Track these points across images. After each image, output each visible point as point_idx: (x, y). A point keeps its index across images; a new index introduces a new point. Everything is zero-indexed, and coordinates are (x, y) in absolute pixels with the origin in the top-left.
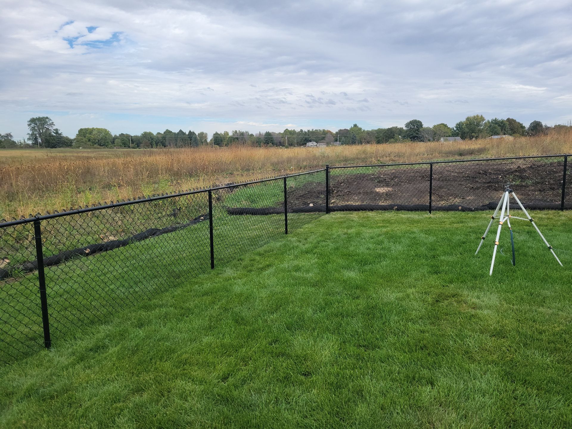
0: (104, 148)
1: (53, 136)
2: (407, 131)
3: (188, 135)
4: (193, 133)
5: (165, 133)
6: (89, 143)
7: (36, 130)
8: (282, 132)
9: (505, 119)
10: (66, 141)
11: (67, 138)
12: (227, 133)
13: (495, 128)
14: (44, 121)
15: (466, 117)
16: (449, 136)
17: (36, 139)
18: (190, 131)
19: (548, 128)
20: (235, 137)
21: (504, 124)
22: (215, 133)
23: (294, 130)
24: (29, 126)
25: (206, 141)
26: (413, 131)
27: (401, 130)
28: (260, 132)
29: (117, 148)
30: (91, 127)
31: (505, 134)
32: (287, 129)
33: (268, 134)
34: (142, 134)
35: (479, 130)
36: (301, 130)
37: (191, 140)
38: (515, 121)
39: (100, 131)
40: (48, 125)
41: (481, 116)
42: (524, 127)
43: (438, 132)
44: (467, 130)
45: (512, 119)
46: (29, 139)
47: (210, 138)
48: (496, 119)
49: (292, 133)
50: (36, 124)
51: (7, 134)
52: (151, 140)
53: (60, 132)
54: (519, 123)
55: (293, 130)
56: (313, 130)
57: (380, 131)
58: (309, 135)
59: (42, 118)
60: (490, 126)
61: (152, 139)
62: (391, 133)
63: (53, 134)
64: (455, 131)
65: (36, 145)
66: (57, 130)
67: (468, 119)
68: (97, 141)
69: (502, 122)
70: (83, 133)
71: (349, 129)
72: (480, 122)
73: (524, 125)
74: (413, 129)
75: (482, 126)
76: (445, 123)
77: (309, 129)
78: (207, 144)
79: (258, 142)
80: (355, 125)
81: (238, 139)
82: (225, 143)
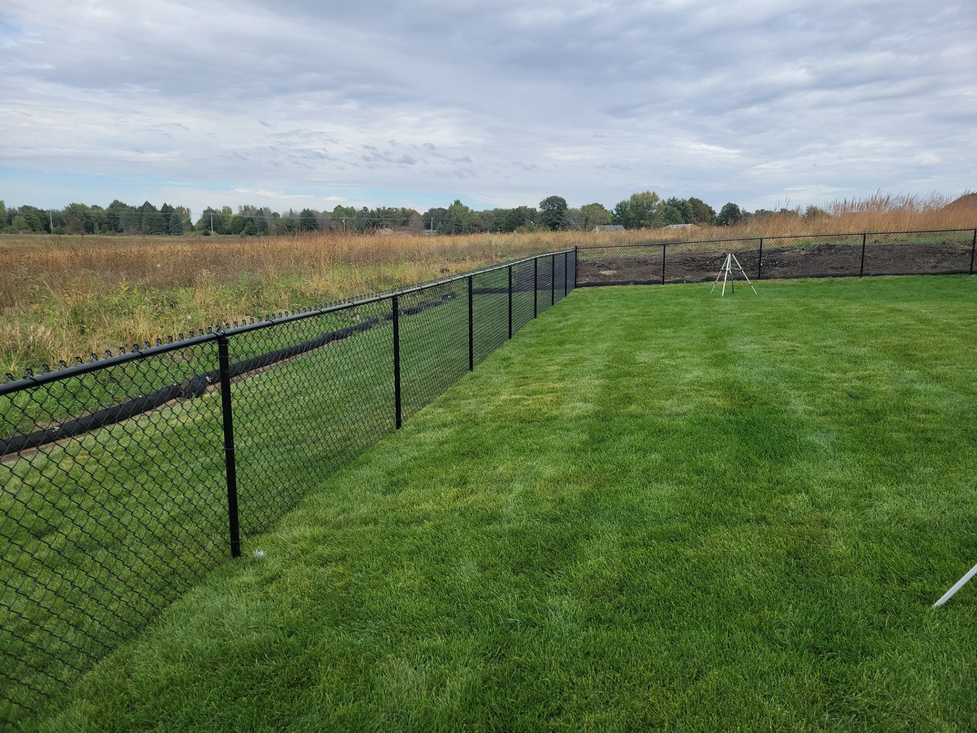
2: (542, 214)
3: (162, 211)
4: (171, 207)
5: (112, 206)
8: (332, 210)
9: (688, 200)
12: (228, 210)
13: (673, 212)
15: (631, 194)
16: (608, 224)
18: (165, 205)
19: (747, 215)
20: (246, 217)
21: (686, 207)
22: (206, 209)
23: (352, 208)
25: (189, 222)
26: (553, 214)
27: (533, 211)
28: (291, 210)
29: (24, 233)
31: (687, 222)
32: (339, 206)
33: (307, 213)
34: (68, 208)
35: (651, 215)
36: (364, 208)
37: (168, 220)
38: (701, 202)
41: (654, 193)
42: (714, 213)
43: (591, 217)
44: (632, 215)
45: (697, 199)
47: (195, 219)
48: (674, 198)
49: (350, 212)
52: (85, 218)
54: (707, 206)
55: (350, 207)
56: (384, 208)
57: (499, 213)
58: (379, 217)
60: (666, 209)
61: (88, 217)
62: (520, 217)
64: (615, 216)
67: (634, 197)
69: (683, 203)
71: (447, 208)
72: (652, 203)
73: (713, 209)
74: (552, 211)
75: (655, 208)
76: (600, 203)
77: (377, 207)
78: (193, 229)
79: (289, 227)
80: (457, 203)
81: (252, 220)
82: (227, 227)
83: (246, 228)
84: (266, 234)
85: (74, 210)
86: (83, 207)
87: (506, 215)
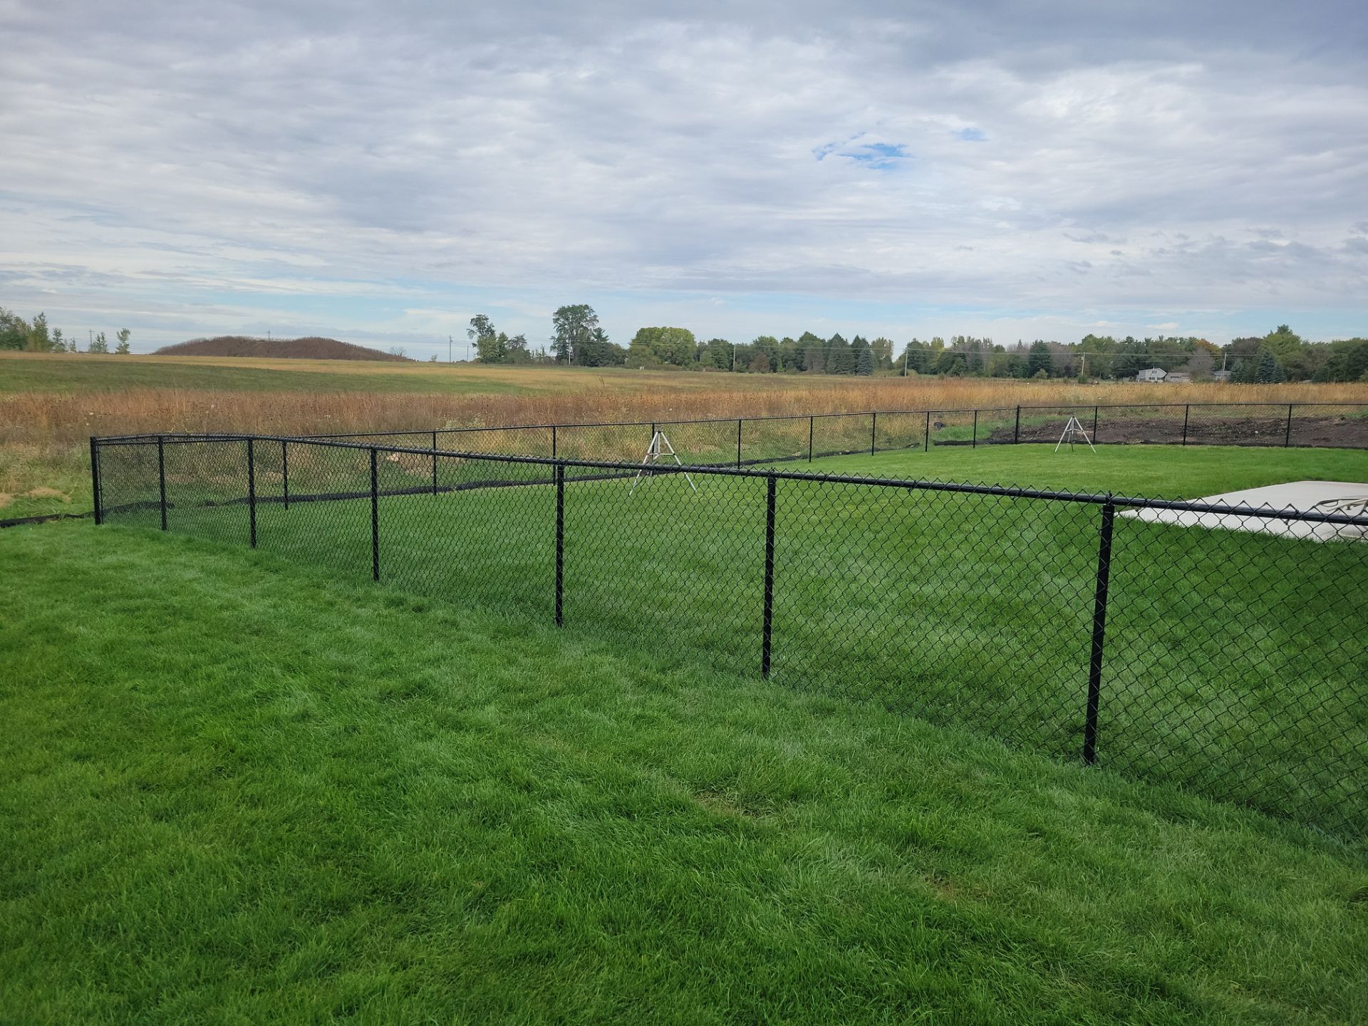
0: (684, 369)
1: (592, 343)
3: (852, 346)
4: (864, 340)
5: (801, 339)
6: (655, 358)
7: (566, 331)
8: (1078, 342)
10: (615, 353)
11: (618, 348)
12: (938, 343)
14: (581, 313)
17: (565, 347)
18: (857, 337)
20: (957, 351)
22: (911, 341)
23: (1109, 338)
24: (555, 322)
25: (889, 358)
28: (1020, 342)
29: (707, 370)
30: (660, 327)
32: (1091, 336)
33: (1040, 347)
34: (756, 342)
36: (1128, 338)
37: (857, 357)
39: (675, 333)
40: (587, 320)
46: (553, 348)
47: (897, 354)
49: (1102, 345)
50: (567, 320)
51: (517, 338)
52: (771, 354)
53: (604, 335)
55: (1106, 337)
56: (1160, 337)
58: (1146, 352)
59: (578, 307)
61: (774, 352)
63: (592, 338)
65: (561, 360)
66: (599, 331)
68: (669, 354)
70: (646, 336)
71: (1262, 337)
77: (1148, 337)
78: (891, 367)
79: (1011, 366)
80: (1283, 330)
81: (963, 356)
82: (934, 365)
83: (954, 366)
84: (980, 375)
85: (764, 345)
86: (772, 341)
87: (1351, 351)
